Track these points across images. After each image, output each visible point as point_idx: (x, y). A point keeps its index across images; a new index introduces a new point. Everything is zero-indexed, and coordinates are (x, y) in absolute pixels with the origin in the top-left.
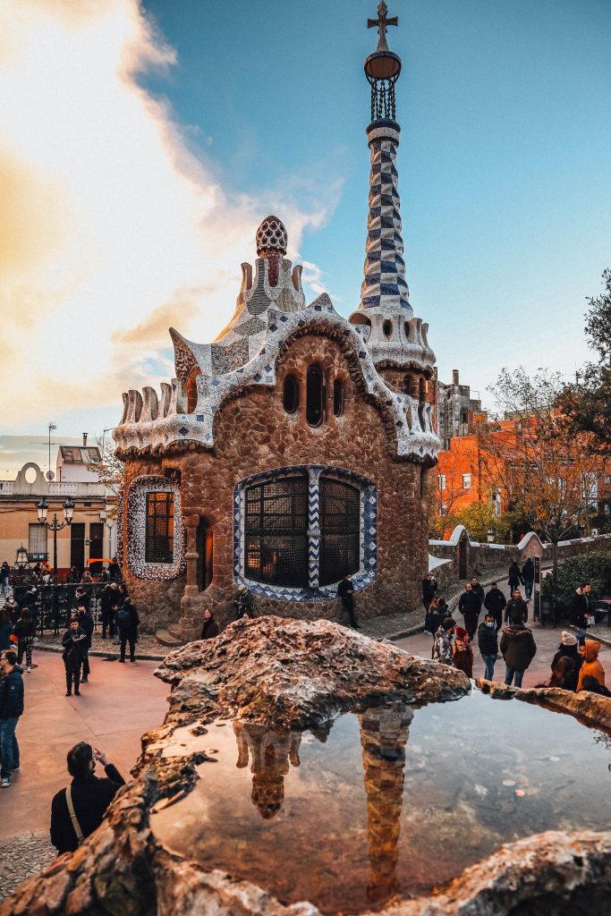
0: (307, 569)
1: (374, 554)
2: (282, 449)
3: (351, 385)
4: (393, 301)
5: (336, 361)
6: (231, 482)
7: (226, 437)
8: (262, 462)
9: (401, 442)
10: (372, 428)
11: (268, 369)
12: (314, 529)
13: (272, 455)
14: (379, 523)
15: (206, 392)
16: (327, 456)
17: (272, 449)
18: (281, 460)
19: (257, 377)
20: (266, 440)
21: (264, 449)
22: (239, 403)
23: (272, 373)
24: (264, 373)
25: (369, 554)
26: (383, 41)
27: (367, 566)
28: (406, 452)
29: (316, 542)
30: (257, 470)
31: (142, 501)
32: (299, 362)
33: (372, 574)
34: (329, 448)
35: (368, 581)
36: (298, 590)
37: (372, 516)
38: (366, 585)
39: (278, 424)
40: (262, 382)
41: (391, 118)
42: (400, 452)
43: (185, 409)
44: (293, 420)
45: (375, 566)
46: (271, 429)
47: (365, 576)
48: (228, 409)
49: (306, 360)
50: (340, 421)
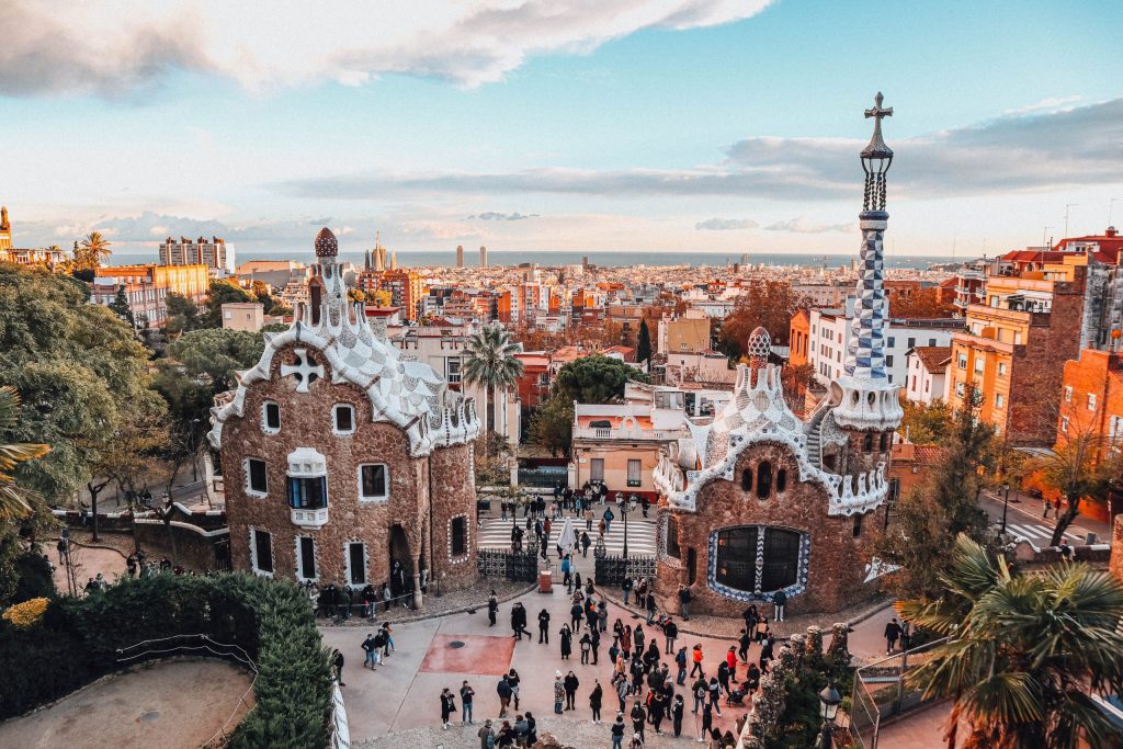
0: (754, 583)
1: (806, 575)
2: (739, 514)
3: (790, 474)
4: (864, 373)
5: (780, 459)
6: (707, 530)
7: (705, 504)
8: (726, 520)
9: (831, 507)
10: (808, 497)
11: (729, 470)
12: (759, 561)
13: (732, 517)
14: (811, 557)
15: (692, 481)
16: (770, 518)
17: (733, 513)
18: (739, 520)
19: (723, 474)
20: (729, 508)
21: (728, 513)
22: (714, 485)
23: (732, 473)
24: (727, 473)
25: (803, 575)
26: (878, 133)
27: (801, 581)
28: (835, 513)
29: (760, 569)
30: (723, 525)
31: (666, 519)
32: (753, 462)
33: (803, 588)
34: (771, 514)
35: (798, 592)
36: (748, 593)
37: (807, 552)
38: (796, 595)
39: (737, 499)
40: (725, 477)
41: (878, 208)
42: (830, 513)
43: (681, 488)
44: (746, 497)
45: (806, 583)
46: (733, 502)
47: (799, 588)
48: (707, 489)
49: (757, 461)
50: (781, 496)
